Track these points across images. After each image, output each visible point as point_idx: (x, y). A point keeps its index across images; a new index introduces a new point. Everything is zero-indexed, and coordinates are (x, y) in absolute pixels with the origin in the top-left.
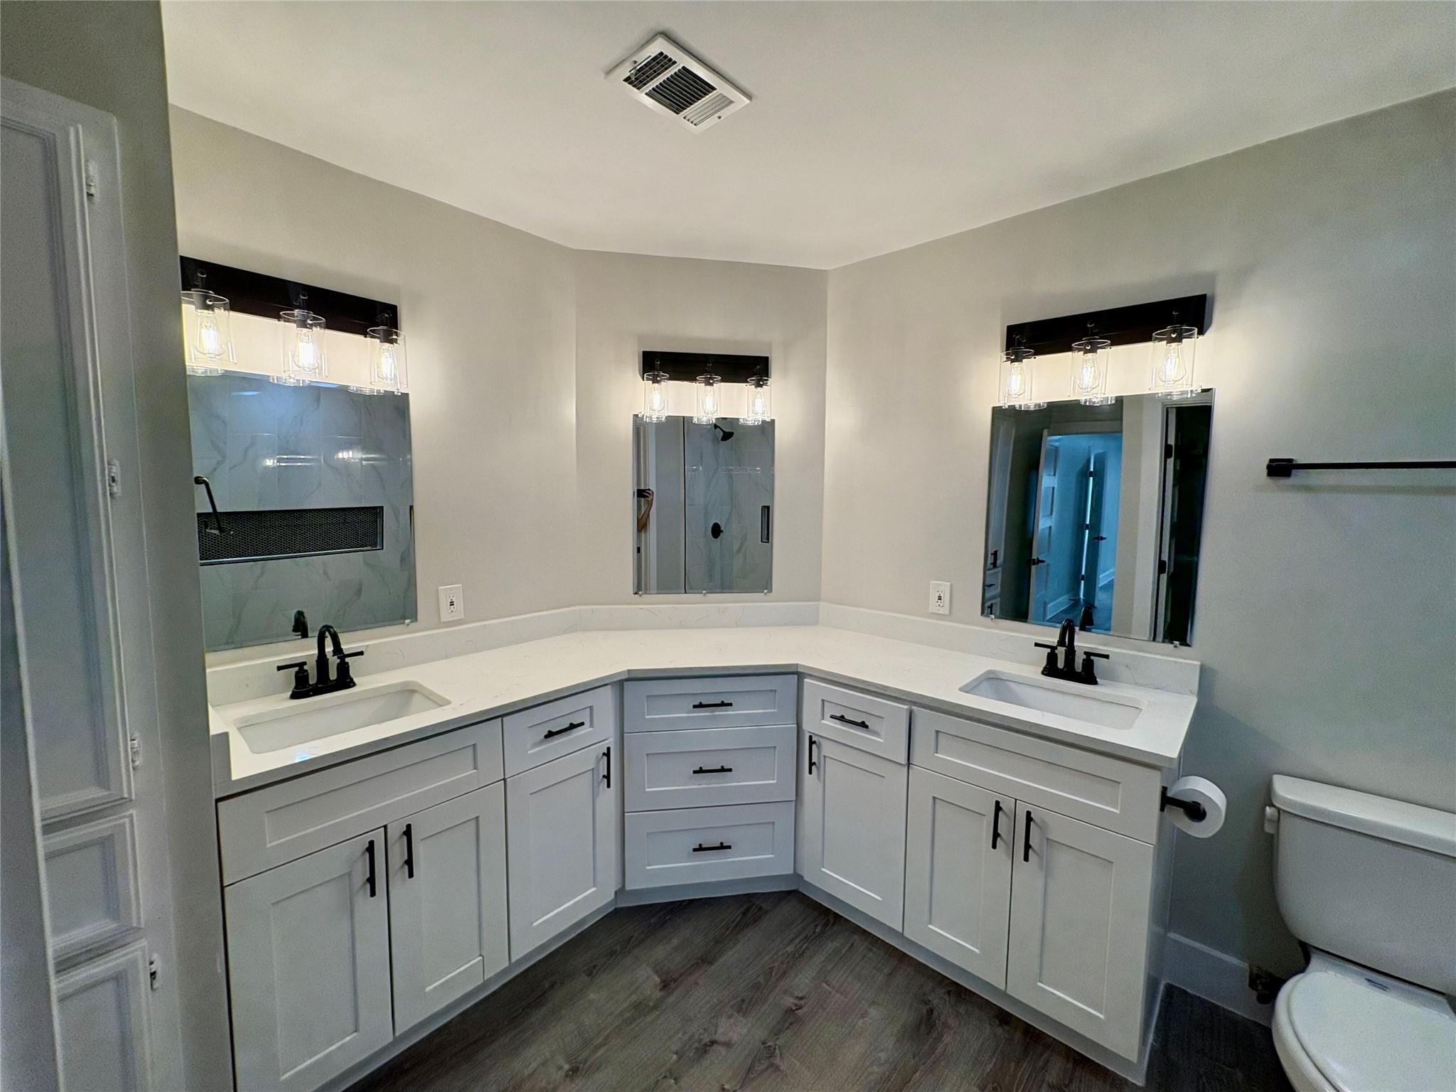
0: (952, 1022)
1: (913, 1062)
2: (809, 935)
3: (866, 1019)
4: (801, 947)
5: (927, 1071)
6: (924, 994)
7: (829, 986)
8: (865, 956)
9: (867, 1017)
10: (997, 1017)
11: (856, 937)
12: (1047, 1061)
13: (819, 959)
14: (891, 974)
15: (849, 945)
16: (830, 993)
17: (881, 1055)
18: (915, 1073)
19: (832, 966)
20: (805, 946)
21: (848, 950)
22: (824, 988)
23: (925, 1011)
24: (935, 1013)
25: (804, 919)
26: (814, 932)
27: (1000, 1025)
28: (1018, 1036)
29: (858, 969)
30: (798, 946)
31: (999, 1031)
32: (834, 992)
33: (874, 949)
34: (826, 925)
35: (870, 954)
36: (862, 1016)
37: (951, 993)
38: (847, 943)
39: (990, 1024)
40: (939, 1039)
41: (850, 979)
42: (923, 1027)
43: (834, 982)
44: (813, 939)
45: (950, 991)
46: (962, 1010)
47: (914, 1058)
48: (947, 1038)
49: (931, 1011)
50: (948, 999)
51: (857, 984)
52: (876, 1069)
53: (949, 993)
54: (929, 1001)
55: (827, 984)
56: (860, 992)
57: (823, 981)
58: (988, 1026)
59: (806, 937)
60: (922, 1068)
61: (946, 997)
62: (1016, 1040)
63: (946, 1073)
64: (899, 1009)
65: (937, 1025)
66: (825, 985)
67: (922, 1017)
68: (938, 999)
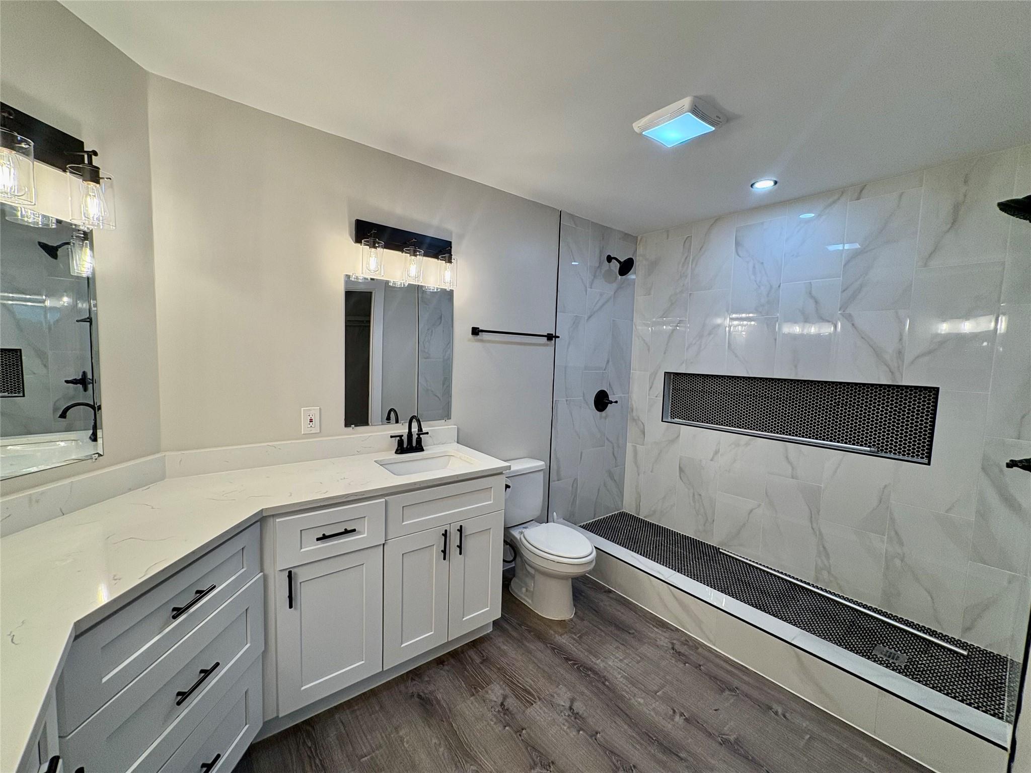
0: (431, 688)
1: (445, 724)
2: (309, 753)
3: (405, 740)
4: (316, 766)
5: (454, 718)
6: (407, 693)
7: (366, 756)
8: (357, 717)
9: (404, 738)
10: (438, 664)
11: (337, 716)
12: (470, 657)
13: (338, 756)
14: (381, 706)
15: (340, 724)
16: (372, 758)
17: (434, 741)
18: (452, 726)
19: (350, 746)
20: (317, 761)
21: (345, 727)
22: (366, 761)
23: (417, 699)
24: (422, 694)
25: (290, 750)
26: (310, 748)
27: (443, 665)
28: (452, 661)
29: (364, 727)
30: (314, 768)
31: (446, 668)
32: (374, 754)
33: (356, 708)
34: (309, 735)
35: (358, 713)
36: (402, 741)
37: (413, 678)
38: (338, 724)
39: (441, 669)
40: (438, 702)
41: (369, 737)
42: (428, 707)
43: (365, 751)
44: (316, 751)
45: (412, 678)
46: (427, 679)
47: (444, 722)
48: (439, 696)
49: (419, 696)
50: (416, 682)
51: (376, 733)
52: (441, 750)
53: (413, 679)
54: (413, 693)
55: (363, 757)
56: (383, 735)
57: (359, 760)
58: (441, 671)
59: (309, 757)
60: (451, 720)
61: (414, 682)
62: (454, 663)
63: (459, 708)
64: (409, 714)
65: (429, 697)
66: (364, 759)
67: (420, 703)
68: (414, 687)
